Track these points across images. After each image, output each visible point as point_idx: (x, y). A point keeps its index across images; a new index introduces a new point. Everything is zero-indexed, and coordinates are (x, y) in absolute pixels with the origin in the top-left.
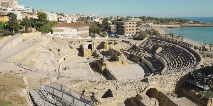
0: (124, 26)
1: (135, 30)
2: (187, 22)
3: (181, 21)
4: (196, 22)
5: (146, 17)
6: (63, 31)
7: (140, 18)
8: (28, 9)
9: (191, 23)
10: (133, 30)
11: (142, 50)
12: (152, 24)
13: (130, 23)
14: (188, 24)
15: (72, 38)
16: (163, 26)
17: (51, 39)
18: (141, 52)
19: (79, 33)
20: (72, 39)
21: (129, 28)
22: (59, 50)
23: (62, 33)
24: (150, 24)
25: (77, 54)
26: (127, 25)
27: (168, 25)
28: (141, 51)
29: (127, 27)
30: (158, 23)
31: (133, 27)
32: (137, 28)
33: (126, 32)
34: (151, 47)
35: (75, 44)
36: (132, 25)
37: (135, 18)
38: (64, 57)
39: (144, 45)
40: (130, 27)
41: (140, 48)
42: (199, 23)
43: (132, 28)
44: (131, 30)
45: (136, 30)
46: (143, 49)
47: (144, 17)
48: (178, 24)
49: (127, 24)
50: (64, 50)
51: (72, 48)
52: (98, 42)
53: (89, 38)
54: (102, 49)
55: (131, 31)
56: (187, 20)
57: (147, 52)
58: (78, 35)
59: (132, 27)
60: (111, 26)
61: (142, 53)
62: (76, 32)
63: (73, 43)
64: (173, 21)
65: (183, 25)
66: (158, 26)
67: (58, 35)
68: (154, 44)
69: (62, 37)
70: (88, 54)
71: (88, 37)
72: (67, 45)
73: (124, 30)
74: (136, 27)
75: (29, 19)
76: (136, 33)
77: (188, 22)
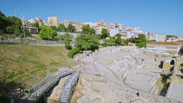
6: (154, 47)
8: (145, 32)
17: (142, 51)
19: (167, 50)
22: (143, 60)
23: (153, 49)
25: (158, 66)
38: (144, 65)
51: (156, 60)
53: (177, 55)
58: (167, 51)
62: (165, 49)
63: (159, 57)
67: (149, 50)
69: (152, 51)
70: (166, 67)
71: (175, 54)
72: (154, 57)
75: (134, 38)
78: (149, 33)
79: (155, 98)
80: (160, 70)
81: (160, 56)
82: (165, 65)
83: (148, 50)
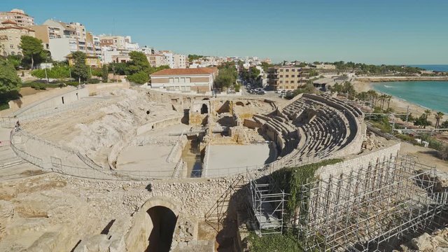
0: (276, 76)
1: (296, 82)
2: (420, 73)
3: (410, 70)
4: (437, 72)
5: (346, 63)
6: (167, 81)
7: (335, 64)
8: (144, 48)
9: (427, 75)
10: (292, 82)
11: (284, 117)
12: (354, 74)
13: (287, 70)
14: (422, 75)
15: (179, 92)
16: (373, 78)
17: (144, 93)
18: (282, 121)
19: (193, 84)
20: (178, 95)
21: (284, 79)
22: (148, 113)
23: (166, 85)
24: (350, 75)
25: (180, 120)
26: (281, 73)
27: (382, 77)
28: (283, 119)
29: (281, 76)
30: (365, 73)
31: (293, 76)
32: (300, 78)
33: (280, 85)
34: (300, 113)
35: (183, 103)
36: (290, 73)
37: (326, 63)
38: (152, 124)
39: (291, 109)
40: (287, 76)
41: (283, 114)
42: (443, 75)
43: (290, 79)
44: (289, 82)
45: (299, 82)
46: (286, 116)
47: (341, 62)
48: (402, 75)
49: (282, 70)
50: (159, 113)
51: (174, 109)
52: (222, 102)
53: (209, 93)
54: (225, 113)
55: (290, 85)
56: (421, 70)
57: (292, 121)
58: (192, 88)
59: (290, 76)
60: (261, 74)
61: (283, 124)
62: (188, 83)
63: (179, 102)
64: (393, 70)
65: (412, 78)
66: (362, 77)
67: (159, 88)
68: (306, 108)
69: (165, 91)
70: (195, 120)
72: (169, 104)
73: (276, 82)
74: (299, 76)
75: (120, 62)
76: (299, 87)
77: (422, 72)
78: (152, 50)
79: (183, 185)
80: (185, 129)
81: (181, 98)
82: (192, 116)
83: (157, 90)
